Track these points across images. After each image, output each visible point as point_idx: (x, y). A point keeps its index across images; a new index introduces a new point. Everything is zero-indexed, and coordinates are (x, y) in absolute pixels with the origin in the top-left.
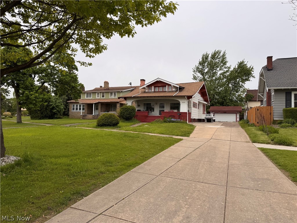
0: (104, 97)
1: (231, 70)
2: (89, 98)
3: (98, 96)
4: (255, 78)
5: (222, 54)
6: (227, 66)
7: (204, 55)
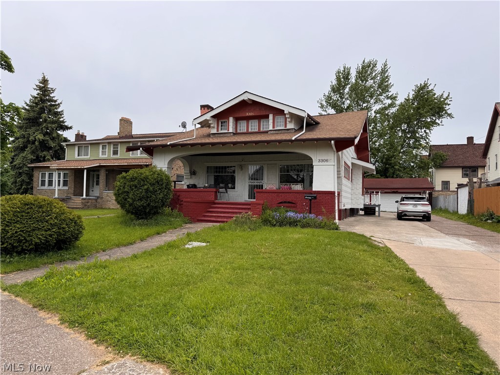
0: (117, 154)
1: (398, 103)
2: (83, 157)
3: (104, 153)
4: (453, 117)
5: (379, 68)
6: (390, 94)
7: (339, 72)
